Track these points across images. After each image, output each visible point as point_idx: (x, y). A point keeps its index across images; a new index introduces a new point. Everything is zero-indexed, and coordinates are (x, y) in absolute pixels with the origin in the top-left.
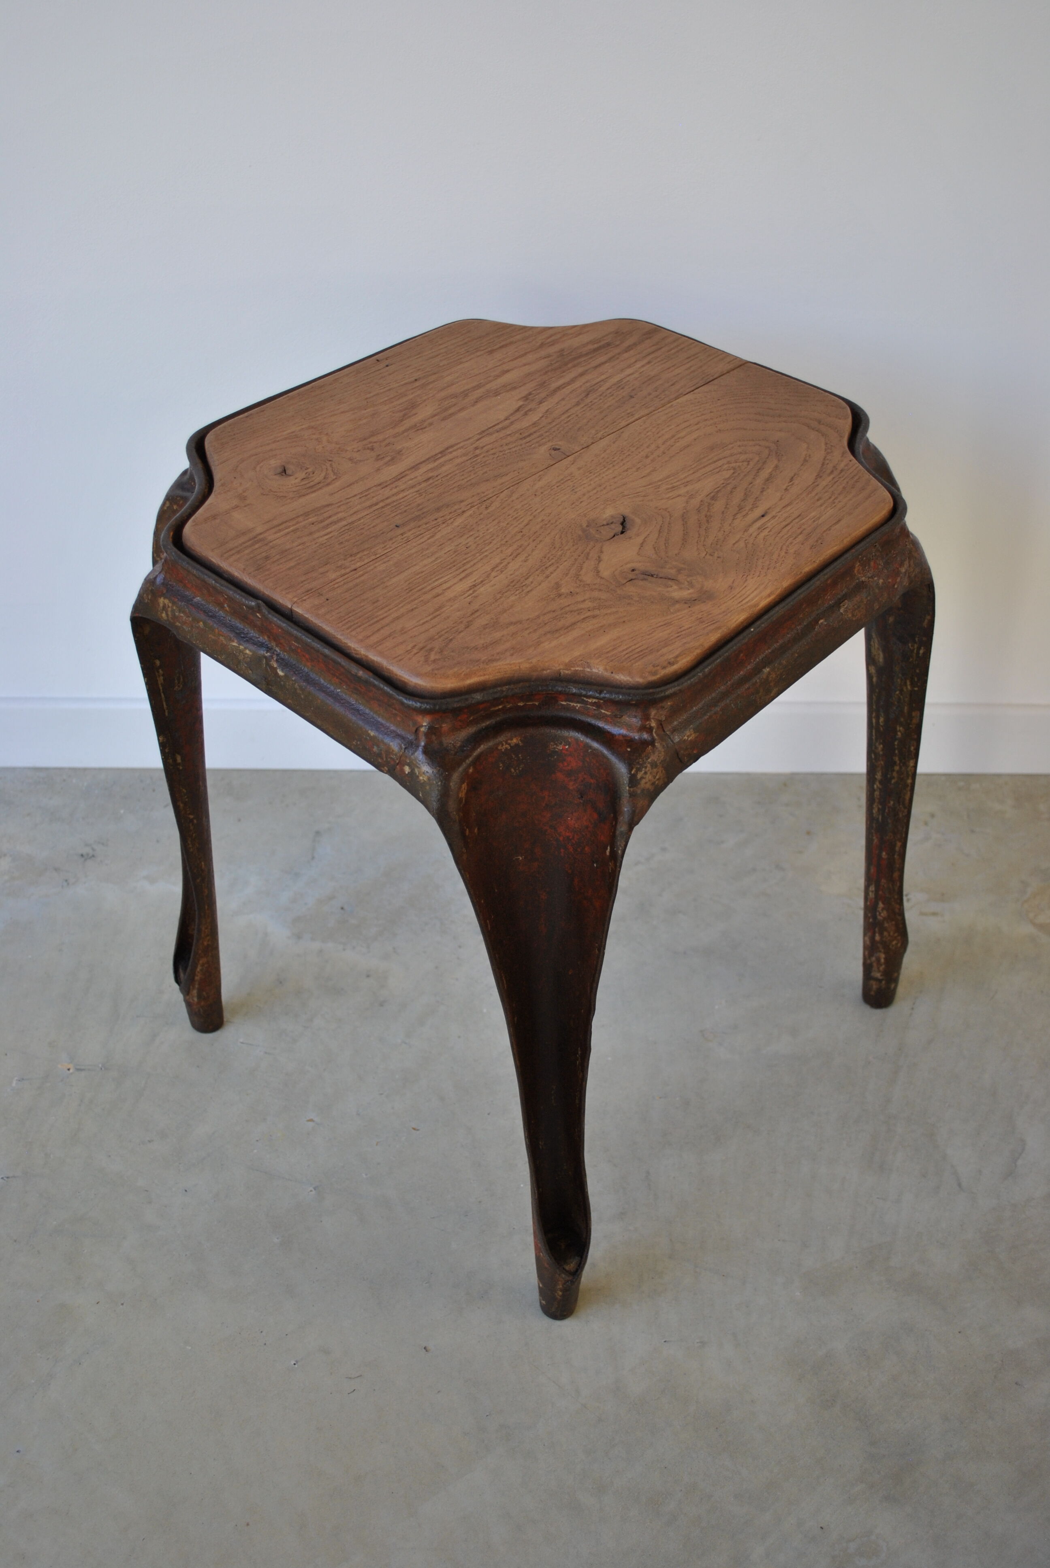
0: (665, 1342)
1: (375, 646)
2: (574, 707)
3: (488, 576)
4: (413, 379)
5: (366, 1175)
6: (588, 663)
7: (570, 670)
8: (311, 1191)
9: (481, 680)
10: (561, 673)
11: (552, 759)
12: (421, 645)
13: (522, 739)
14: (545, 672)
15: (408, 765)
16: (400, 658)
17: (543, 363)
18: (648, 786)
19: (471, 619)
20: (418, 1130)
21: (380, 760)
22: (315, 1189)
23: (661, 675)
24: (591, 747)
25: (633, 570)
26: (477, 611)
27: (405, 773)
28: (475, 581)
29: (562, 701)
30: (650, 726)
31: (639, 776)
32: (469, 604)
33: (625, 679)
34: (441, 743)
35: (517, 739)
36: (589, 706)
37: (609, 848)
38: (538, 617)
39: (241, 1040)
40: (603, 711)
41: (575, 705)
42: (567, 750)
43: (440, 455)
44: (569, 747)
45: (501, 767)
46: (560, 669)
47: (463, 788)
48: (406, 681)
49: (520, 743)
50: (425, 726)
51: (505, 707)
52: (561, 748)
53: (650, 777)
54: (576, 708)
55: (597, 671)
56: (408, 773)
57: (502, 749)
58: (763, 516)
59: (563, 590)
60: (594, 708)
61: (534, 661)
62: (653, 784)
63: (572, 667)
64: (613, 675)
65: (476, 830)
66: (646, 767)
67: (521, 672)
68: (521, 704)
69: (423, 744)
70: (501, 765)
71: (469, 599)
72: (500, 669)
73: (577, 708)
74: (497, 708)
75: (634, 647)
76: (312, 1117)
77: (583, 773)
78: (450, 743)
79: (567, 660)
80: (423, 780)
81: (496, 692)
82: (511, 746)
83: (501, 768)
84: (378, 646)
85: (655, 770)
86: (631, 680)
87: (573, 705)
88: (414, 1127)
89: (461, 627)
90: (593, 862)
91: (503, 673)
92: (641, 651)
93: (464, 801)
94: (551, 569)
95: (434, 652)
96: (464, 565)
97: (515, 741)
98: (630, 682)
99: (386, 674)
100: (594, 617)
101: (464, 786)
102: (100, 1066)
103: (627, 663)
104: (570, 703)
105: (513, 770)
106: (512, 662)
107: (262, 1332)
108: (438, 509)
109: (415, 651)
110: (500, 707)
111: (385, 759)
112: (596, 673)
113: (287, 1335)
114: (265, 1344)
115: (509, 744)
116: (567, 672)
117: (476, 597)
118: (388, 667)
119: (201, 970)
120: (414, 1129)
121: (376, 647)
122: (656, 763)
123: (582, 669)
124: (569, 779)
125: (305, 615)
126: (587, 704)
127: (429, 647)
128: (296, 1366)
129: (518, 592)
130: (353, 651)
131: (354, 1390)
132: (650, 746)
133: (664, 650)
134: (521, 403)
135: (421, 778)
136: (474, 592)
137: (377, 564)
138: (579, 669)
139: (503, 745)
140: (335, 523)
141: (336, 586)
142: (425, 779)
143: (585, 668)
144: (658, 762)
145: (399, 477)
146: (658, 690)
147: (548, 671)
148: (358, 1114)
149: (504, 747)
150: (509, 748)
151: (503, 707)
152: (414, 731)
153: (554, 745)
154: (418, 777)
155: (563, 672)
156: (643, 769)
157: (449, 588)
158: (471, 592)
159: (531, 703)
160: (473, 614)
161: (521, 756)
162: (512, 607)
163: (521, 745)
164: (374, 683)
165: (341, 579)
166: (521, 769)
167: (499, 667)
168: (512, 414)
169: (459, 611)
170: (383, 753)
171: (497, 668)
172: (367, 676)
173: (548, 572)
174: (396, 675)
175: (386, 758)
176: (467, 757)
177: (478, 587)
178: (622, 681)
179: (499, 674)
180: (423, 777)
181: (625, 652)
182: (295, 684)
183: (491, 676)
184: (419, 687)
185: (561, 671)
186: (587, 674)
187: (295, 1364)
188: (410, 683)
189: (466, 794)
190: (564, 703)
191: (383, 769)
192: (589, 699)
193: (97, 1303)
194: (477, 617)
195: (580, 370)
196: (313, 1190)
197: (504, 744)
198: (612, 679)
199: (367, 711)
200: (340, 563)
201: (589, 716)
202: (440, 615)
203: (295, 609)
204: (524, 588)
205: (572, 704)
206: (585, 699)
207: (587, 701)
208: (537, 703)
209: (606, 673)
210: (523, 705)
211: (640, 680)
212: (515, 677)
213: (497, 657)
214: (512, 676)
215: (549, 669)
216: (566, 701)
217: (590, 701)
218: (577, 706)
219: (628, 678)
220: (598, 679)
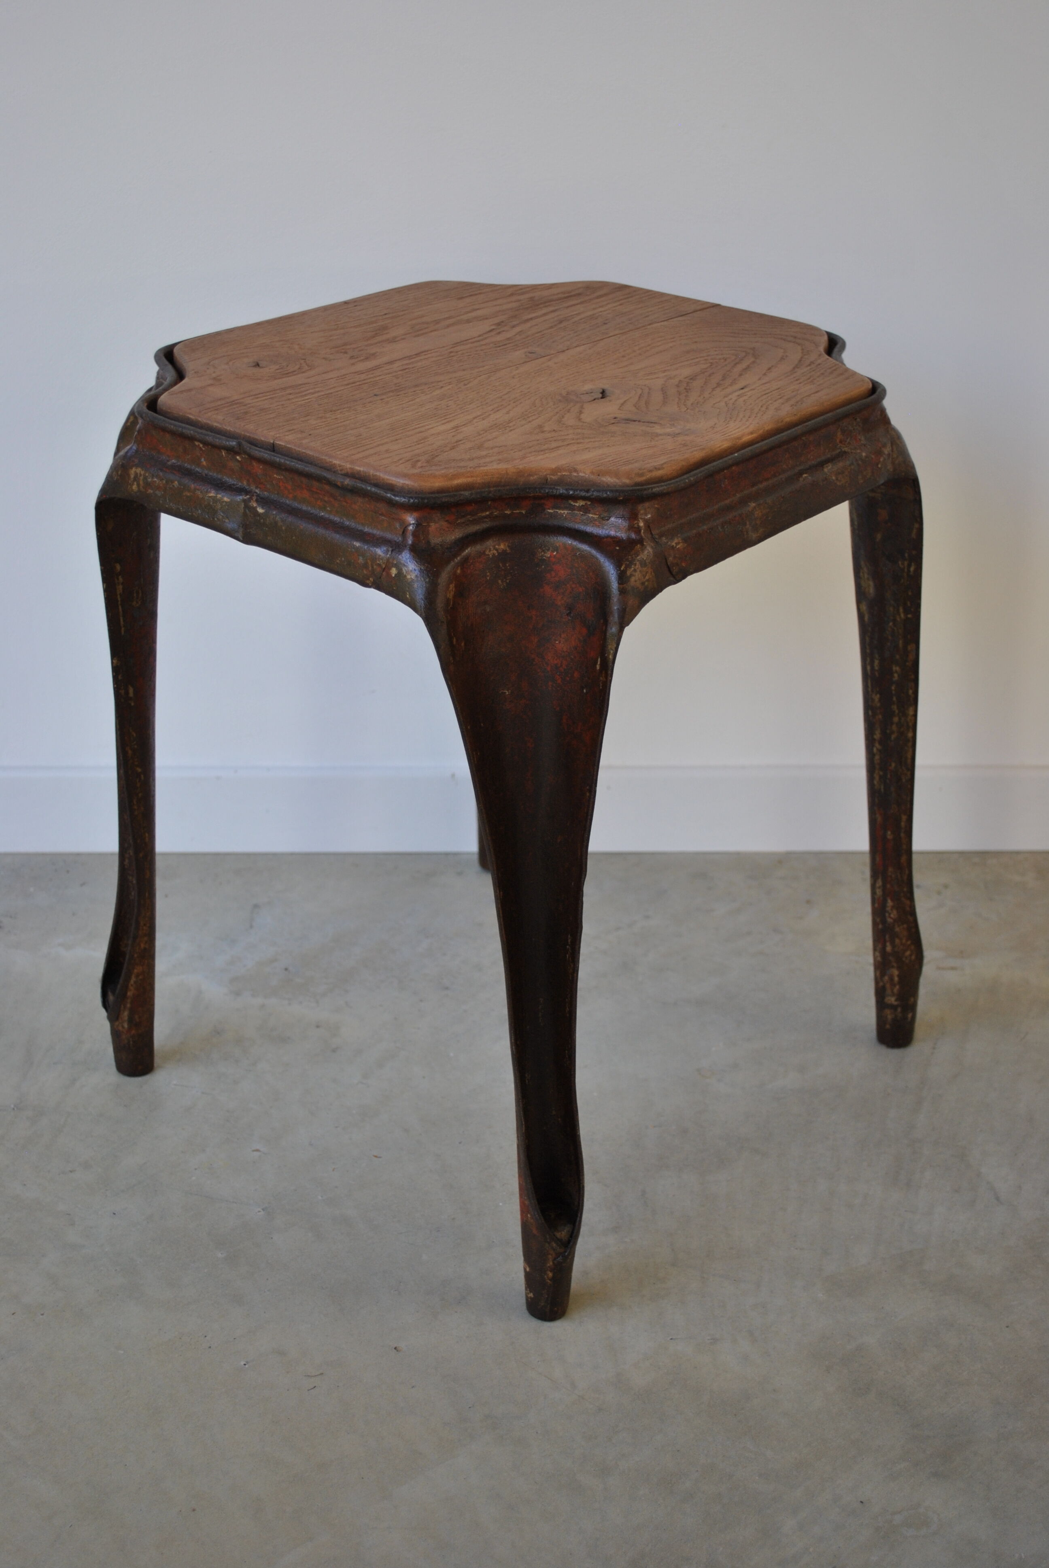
0: (671, 1339)
2: (562, 515)
3: (470, 422)
5: (322, 1197)
6: (573, 468)
7: (557, 475)
8: (259, 1212)
9: (468, 481)
10: (547, 479)
11: (540, 569)
12: (407, 458)
13: (510, 545)
14: (532, 478)
15: (396, 566)
16: (386, 467)
17: (514, 305)
18: (638, 584)
19: (455, 444)
20: (380, 1157)
21: (365, 572)
22: (263, 1210)
23: (649, 477)
24: (579, 549)
25: (615, 418)
26: (461, 440)
27: (392, 576)
28: (457, 424)
29: (549, 509)
30: (638, 525)
31: (628, 573)
33: (612, 481)
34: (428, 542)
35: (505, 545)
36: (576, 512)
37: (599, 659)
38: (522, 443)
39: (175, 1082)
40: (591, 515)
41: (562, 512)
42: (555, 556)
44: (557, 553)
45: (488, 576)
46: (547, 475)
47: (451, 588)
48: (393, 482)
49: (508, 549)
50: (413, 524)
51: (491, 514)
52: (549, 556)
53: (639, 576)
54: (563, 516)
55: (583, 475)
56: (396, 575)
57: (488, 555)
58: (742, 389)
59: (545, 429)
60: (581, 513)
61: (521, 467)
62: (643, 583)
63: (558, 472)
64: (599, 477)
65: (463, 644)
66: (635, 565)
67: (509, 476)
68: (508, 512)
69: (410, 542)
70: (488, 574)
72: (489, 473)
74: (484, 514)
75: (619, 459)
76: (258, 1148)
77: (571, 583)
78: (438, 544)
79: (554, 466)
80: (411, 578)
82: (498, 552)
83: (488, 578)
84: (364, 459)
85: (645, 569)
86: (617, 481)
87: (561, 513)
88: (375, 1154)
89: (446, 449)
90: (582, 688)
91: (490, 476)
92: (626, 461)
93: (451, 603)
94: (534, 417)
95: (420, 462)
97: (502, 546)
98: (617, 483)
99: (373, 479)
100: (576, 443)
101: (452, 586)
102: (12, 1106)
103: (613, 470)
105: (500, 581)
106: (498, 466)
107: (206, 1336)
108: (416, 386)
109: (401, 462)
110: (488, 513)
111: (370, 568)
112: (582, 477)
113: (235, 1339)
114: (210, 1347)
115: (497, 550)
116: (553, 477)
117: (459, 433)
118: (375, 473)
119: (135, 982)
120: (376, 1156)
121: (361, 460)
122: (645, 562)
123: (568, 473)
124: (557, 593)
125: (288, 446)
126: (574, 510)
127: (415, 459)
128: (247, 1366)
130: (338, 468)
131: (315, 1387)
132: (639, 545)
133: (650, 461)
134: (493, 327)
135: (409, 577)
136: (456, 430)
137: (358, 416)
138: (566, 474)
139: (490, 550)
140: (313, 393)
142: (412, 577)
143: (571, 472)
144: (647, 561)
145: (375, 368)
146: (645, 487)
147: (535, 477)
148: (311, 1144)
149: (492, 552)
150: (497, 554)
151: (490, 513)
152: (401, 533)
153: (542, 552)
154: (405, 576)
155: (550, 478)
156: (633, 566)
157: (432, 428)
158: (453, 430)
159: (518, 512)
160: (457, 442)
161: (509, 566)
163: (508, 552)
164: (361, 487)
166: (508, 581)
167: (485, 472)
168: (486, 333)
169: (443, 440)
170: (369, 561)
171: (483, 472)
172: (353, 483)
173: (531, 419)
174: (383, 479)
175: (372, 567)
176: (455, 556)
177: (461, 427)
178: (609, 483)
179: (486, 477)
180: (411, 575)
181: (611, 462)
182: (276, 517)
183: (479, 479)
184: (406, 487)
185: (548, 476)
186: (573, 478)
187: (245, 1365)
188: (398, 484)
189: (454, 596)
190: (551, 511)
191: (368, 582)
192: (577, 502)
193: (13, 1314)
195: (552, 309)
196: (261, 1210)
197: (492, 549)
198: (599, 482)
199: (353, 525)
200: (320, 415)
201: (577, 521)
202: (424, 442)
203: (277, 442)
205: (559, 511)
206: (572, 503)
207: (575, 505)
208: (524, 512)
209: (592, 476)
210: (510, 514)
211: (627, 481)
212: (503, 480)
213: (485, 465)
214: (499, 480)
215: (536, 475)
216: (553, 508)
217: (577, 504)
218: (564, 513)
219: (615, 480)
220: (585, 481)
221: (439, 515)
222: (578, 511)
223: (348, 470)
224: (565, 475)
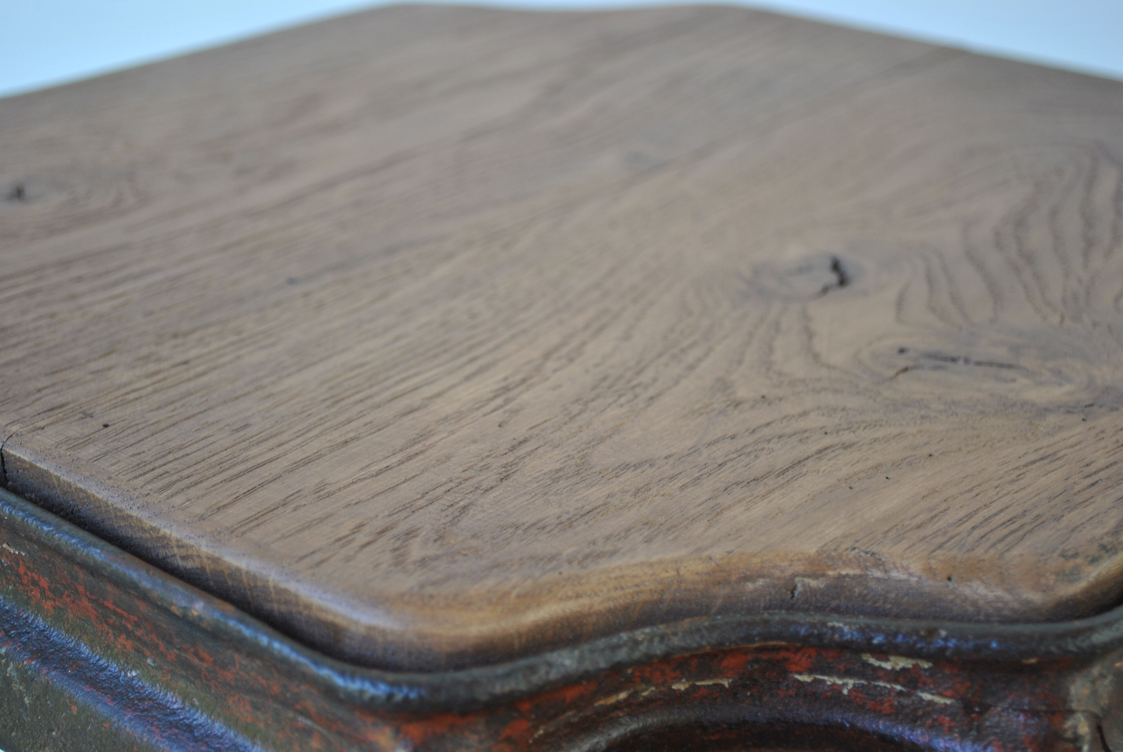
1: (243, 529)
2: (836, 690)
3: (538, 369)
6: (873, 554)
7: (823, 575)
9: (568, 611)
10: (795, 588)
12: (380, 523)
14: (750, 586)
16: (317, 557)
19: (510, 458)
23: (1091, 579)
25: (904, 350)
26: (525, 441)
28: (506, 379)
29: (800, 673)
30: (1075, 733)
32: (500, 426)
33: (991, 596)
36: (882, 684)
38: (695, 450)
40: (927, 696)
41: (839, 682)
43: (380, 167)
46: (794, 576)
48: (338, 621)
51: (634, 695)
54: (840, 692)
55: (904, 577)
59: (742, 393)
60: (898, 688)
61: (718, 553)
63: (829, 567)
64: (951, 585)
67: (683, 586)
68: (681, 686)
71: (498, 416)
72: (623, 577)
73: (845, 692)
74: (612, 700)
75: (985, 513)
79: (811, 549)
81: (618, 647)
84: (251, 529)
86: (1007, 597)
87: (834, 684)
89: (489, 478)
91: (631, 590)
92: (1011, 520)
94: (697, 352)
95: (418, 539)
96: (470, 348)
98: (1006, 603)
99: (276, 606)
100: (846, 447)
103: (986, 552)
104: (825, 678)
106: (654, 558)
108: (390, 251)
109: (361, 538)
110: (623, 696)
112: (900, 581)
116: (813, 583)
117: (516, 412)
118: (283, 585)
121: (244, 533)
123: (858, 572)
125: (38, 465)
126: (878, 679)
127: (402, 527)
129: (623, 400)
130: (176, 550)
133: (1073, 517)
136: (507, 402)
137: (243, 352)
138: (851, 572)
141: (132, 396)
143: (866, 568)
145: (291, 201)
146: (1098, 620)
147: (761, 582)
151: (630, 696)
157: (439, 395)
158: (499, 401)
159: (710, 683)
160: (513, 448)
162: (616, 430)
164: (239, 632)
165: (148, 381)
167: (617, 573)
169: (475, 442)
171: (613, 575)
172: (217, 615)
173: (691, 357)
174: (308, 606)
177: (517, 391)
178: (981, 602)
179: (619, 593)
181: (969, 525)
182: (7, 665)
183: (597, 600)
184: (380, 639)
185: (797, 579)
186: (872, 584)
188: (353, 628)
190: (805, 678)
192: (887, 660)
194: (529, 454)
198: (950, 597)
199: (218, 727)
200: (144, 351)
201: (879, 714)
202: (422, 452)
204: (638, 390)
205: (829, 680)
206: (872, 661)
207: (880, 668)
208: (726, 683)
209: (931, 582)
210: (686, 690)
211: (1036, 597)
212: (667, 596)
213: (609, 547)
214: (656, 597)
215: (763, 576)
216: (811, 671)
217: (887, 666)
218: (845, 685)
219: (999, 593)
220: (907, 594)
221: (481, 727)
222: (889, 681)
223: (205, 561)
224: (847, 575)
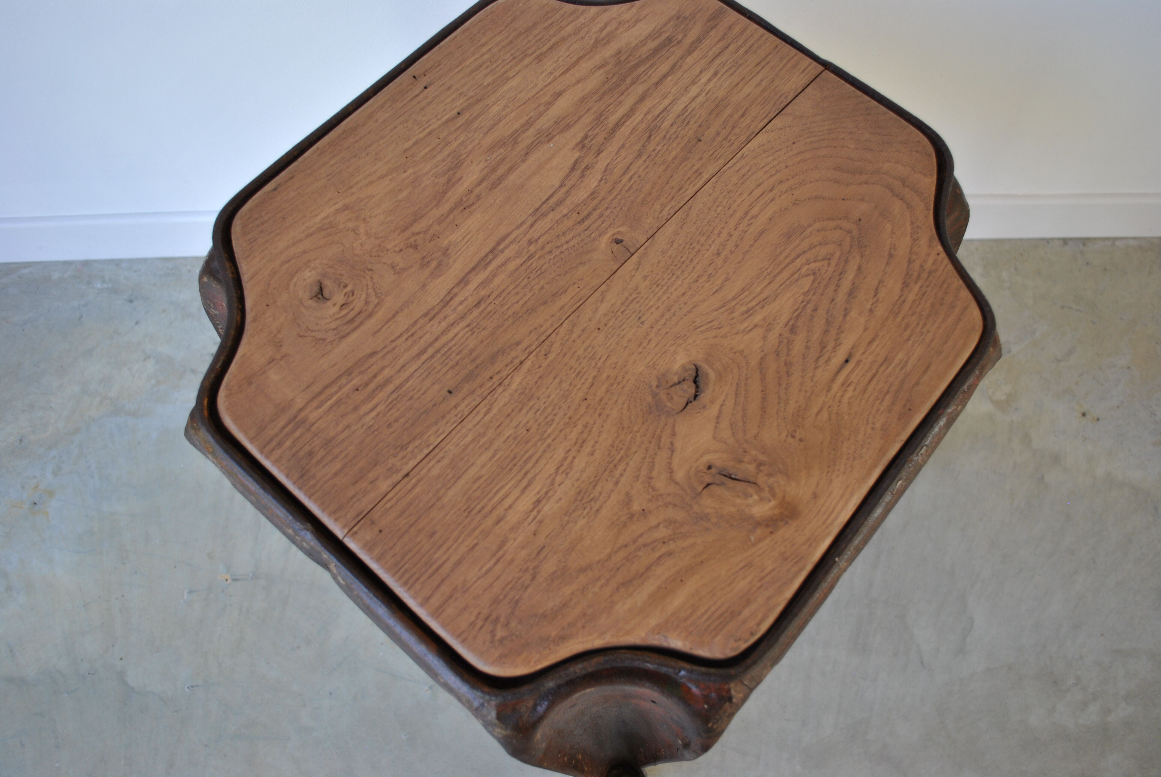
3: (552, 484)
4: (455, 112)
6: (665, 637)
7: (648, 643)
12: (485, 612)
17: (598, 77)
25: (710, 467)
26: (544, 547)
28: (539, 492)
31: (715, 727)
32: (535, 535)
38: (609, 556)
43: (491, 257)
46: (636, 643)
58: (847, 361)
63: (650, 640)
71: (533, 526)
72: (572, 649)
75: (713, 609)
89: (528, 576)
92: (722, 615)
100: (670, 554)
103: (707, 637)
108: (493, 359)
109: (480, 623)
112: (675, 646)
117: (541, 522)
127: (493, 617)
129: (586, 512)
132: (727, 703)
133: (746, 612)
134: (577, 155)
136: (539, 512)
137: (431, 465)
140: (381, 387)
141: (388, 506)
145: (448, 298)
156: (720, 721)
157: (510, 507)
158: (534, 513)
160: (539, 553)
165: (395, 490)
167: (570, 647)
168: (568, 176)
169: (523, 548)
171: (569, 649)
173: (617, 473)
177: (543, 503)
186: (664, 646)
194: (544, 558)
195: (640, 89)
200: (390, 463)
202: (503, 555)
203: (347, 543)
204: (592, 503)
